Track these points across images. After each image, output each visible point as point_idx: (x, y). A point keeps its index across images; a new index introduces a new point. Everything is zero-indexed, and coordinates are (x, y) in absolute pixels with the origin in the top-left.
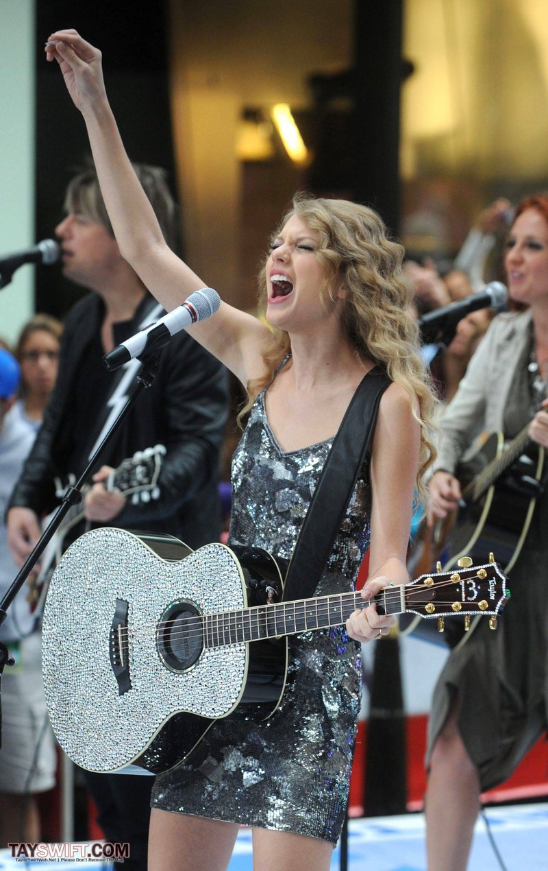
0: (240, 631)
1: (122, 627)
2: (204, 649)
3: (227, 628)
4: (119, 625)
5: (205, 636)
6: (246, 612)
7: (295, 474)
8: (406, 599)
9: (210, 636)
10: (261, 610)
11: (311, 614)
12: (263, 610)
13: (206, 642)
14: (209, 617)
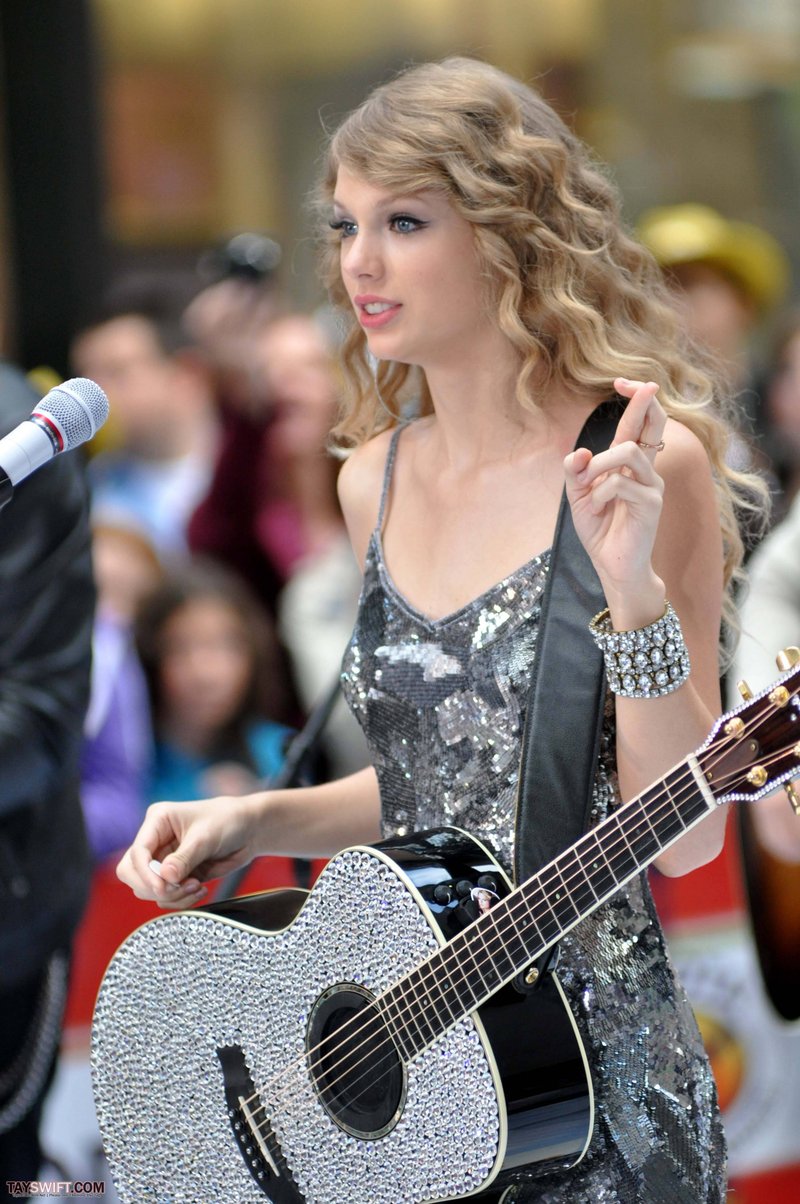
0: (450, 996)
1: (246, 1099)
2: (404, 1064)
3: (425, 1002)
4: (241, 1099)
5: (395, 1037)
6: (447, 953)
7: (464, 659)
8: (708, 781)
9: (403, 1033)
10: (470, 935)
11: (558, 896)
12: (473, 932)
13: (401, 1049)
14: (388, 998)
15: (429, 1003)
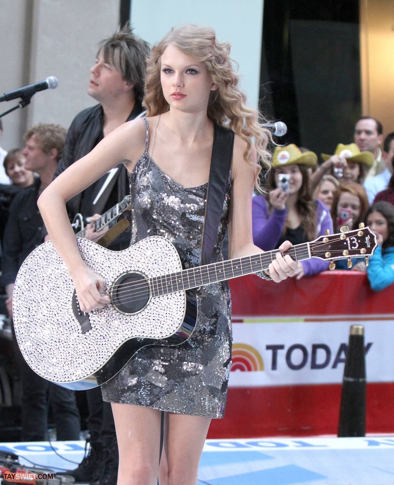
0: (181, 284)
2: (151, 297)
5: (152, 290)
6: (184, 272)
8: (311, 251)
9: (156, 290)
13: (153, 293)
15: (170, 284)
